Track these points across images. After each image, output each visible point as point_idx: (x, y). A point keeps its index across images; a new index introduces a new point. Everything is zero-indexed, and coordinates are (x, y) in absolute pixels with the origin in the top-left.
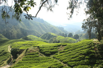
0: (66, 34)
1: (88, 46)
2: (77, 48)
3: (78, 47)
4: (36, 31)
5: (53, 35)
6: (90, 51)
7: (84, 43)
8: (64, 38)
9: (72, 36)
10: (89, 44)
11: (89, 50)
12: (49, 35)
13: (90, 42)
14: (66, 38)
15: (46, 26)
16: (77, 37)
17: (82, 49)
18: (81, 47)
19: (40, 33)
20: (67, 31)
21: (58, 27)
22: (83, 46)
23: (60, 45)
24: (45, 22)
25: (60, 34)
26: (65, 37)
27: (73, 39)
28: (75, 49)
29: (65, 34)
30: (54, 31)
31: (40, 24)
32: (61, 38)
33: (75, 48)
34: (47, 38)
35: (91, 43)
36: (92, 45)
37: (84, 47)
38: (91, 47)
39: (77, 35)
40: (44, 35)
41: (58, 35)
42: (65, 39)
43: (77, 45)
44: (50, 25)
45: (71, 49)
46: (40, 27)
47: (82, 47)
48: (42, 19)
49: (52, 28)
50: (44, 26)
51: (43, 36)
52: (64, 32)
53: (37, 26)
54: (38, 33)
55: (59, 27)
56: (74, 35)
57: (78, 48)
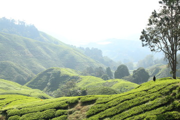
0: (108, 69)
1: (164, 97)
2: (128, 109)
3: (131, 105)
4: (14, 64)
5: (69, 74)
6: (169, 116)
7: (152, 90)
8: (101, 81)
9: (128, 74)
10: (167, 94)
11: (167, 111)
12: (55, 74)
13: (170, 87)
14: (110, 81)
15: (45, 48)
16: (141, 76)
17: (145, 111)
18: (141, 104)
19: (28, 72)
20: (111, 61)
21: (83, 49)
22: (147, 101)
23: (76, 102)
24: (40, 34)
25: (90, 71)
26: (105, 78)
27: (129, 82)
28: (120, 112)
29: (105, 68)
30: (71, 63)
31: (25, 41)
32: (93, 83)
33: (120, 109)
34: (49, 84)
35: (171, 90)
36: (175, 94)
37: (150, 103)
38: (173, 100)
39: (143, 70)
40: (41, 75)
41: (82, 74)
42: (104, 84)
43: (127, 97)
44: (57, 42)
45: (110, 113)
46: (26, 50)
47: (144, 103)
48: (33, 26)
49: (66, 52)
50: (39, 48)
51: (37, 79)
52: (101, 65)
53: (18, 48)
54: (20, 72)
55: (88, 49)
56: (134, 72)
57: (130, 108)
